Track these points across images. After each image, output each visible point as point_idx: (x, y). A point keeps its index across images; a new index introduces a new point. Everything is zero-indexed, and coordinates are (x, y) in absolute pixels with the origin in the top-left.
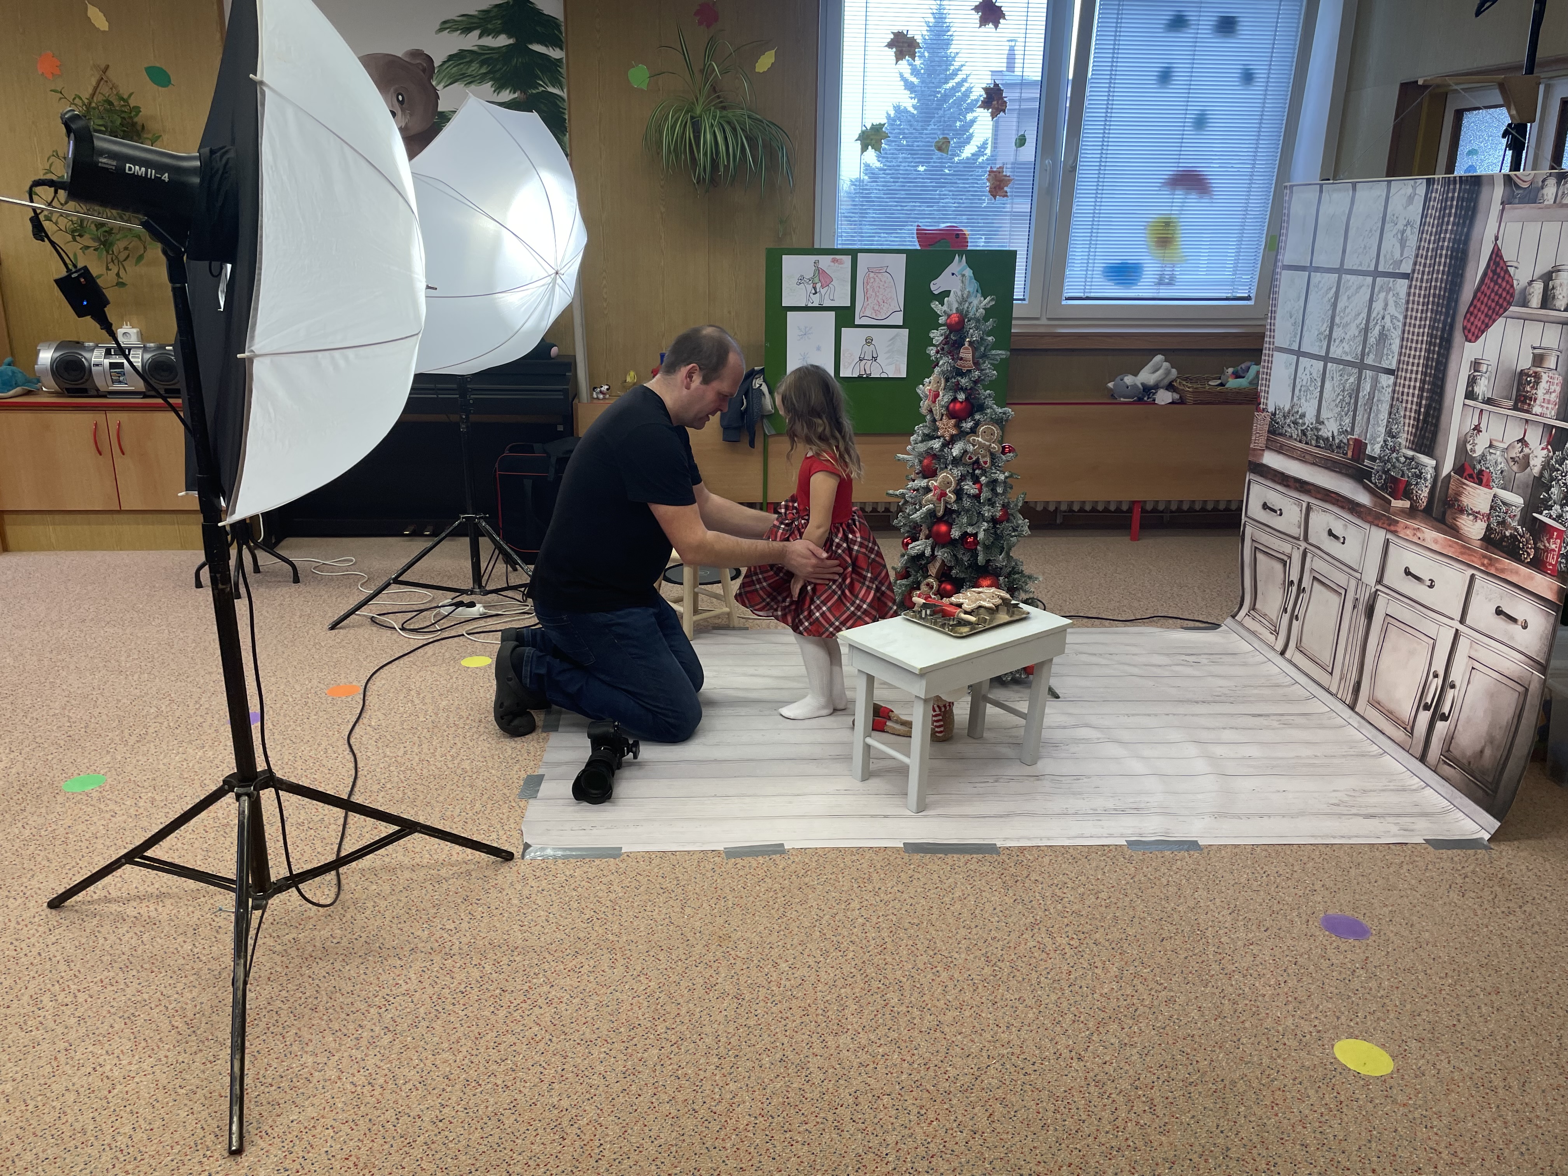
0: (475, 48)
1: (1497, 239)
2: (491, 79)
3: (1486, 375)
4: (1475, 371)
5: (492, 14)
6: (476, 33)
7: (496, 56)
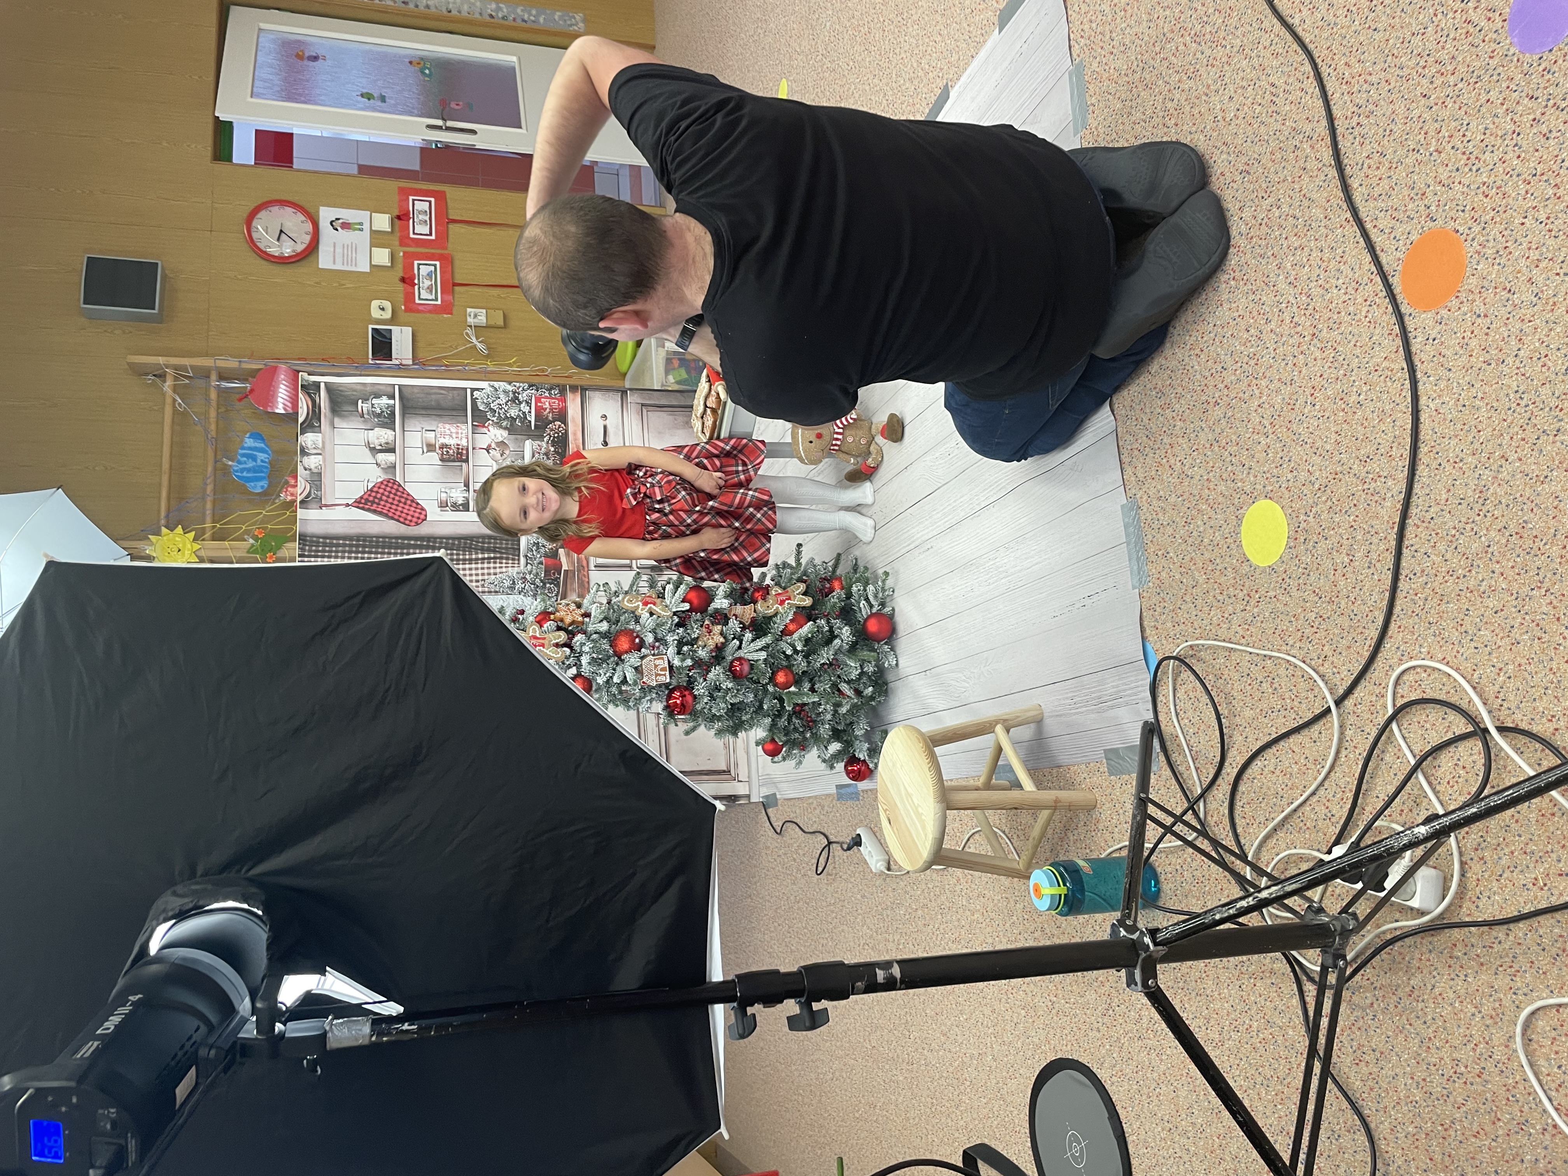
1: (347, 505)
3: (448, 491)
4: (447, 506)
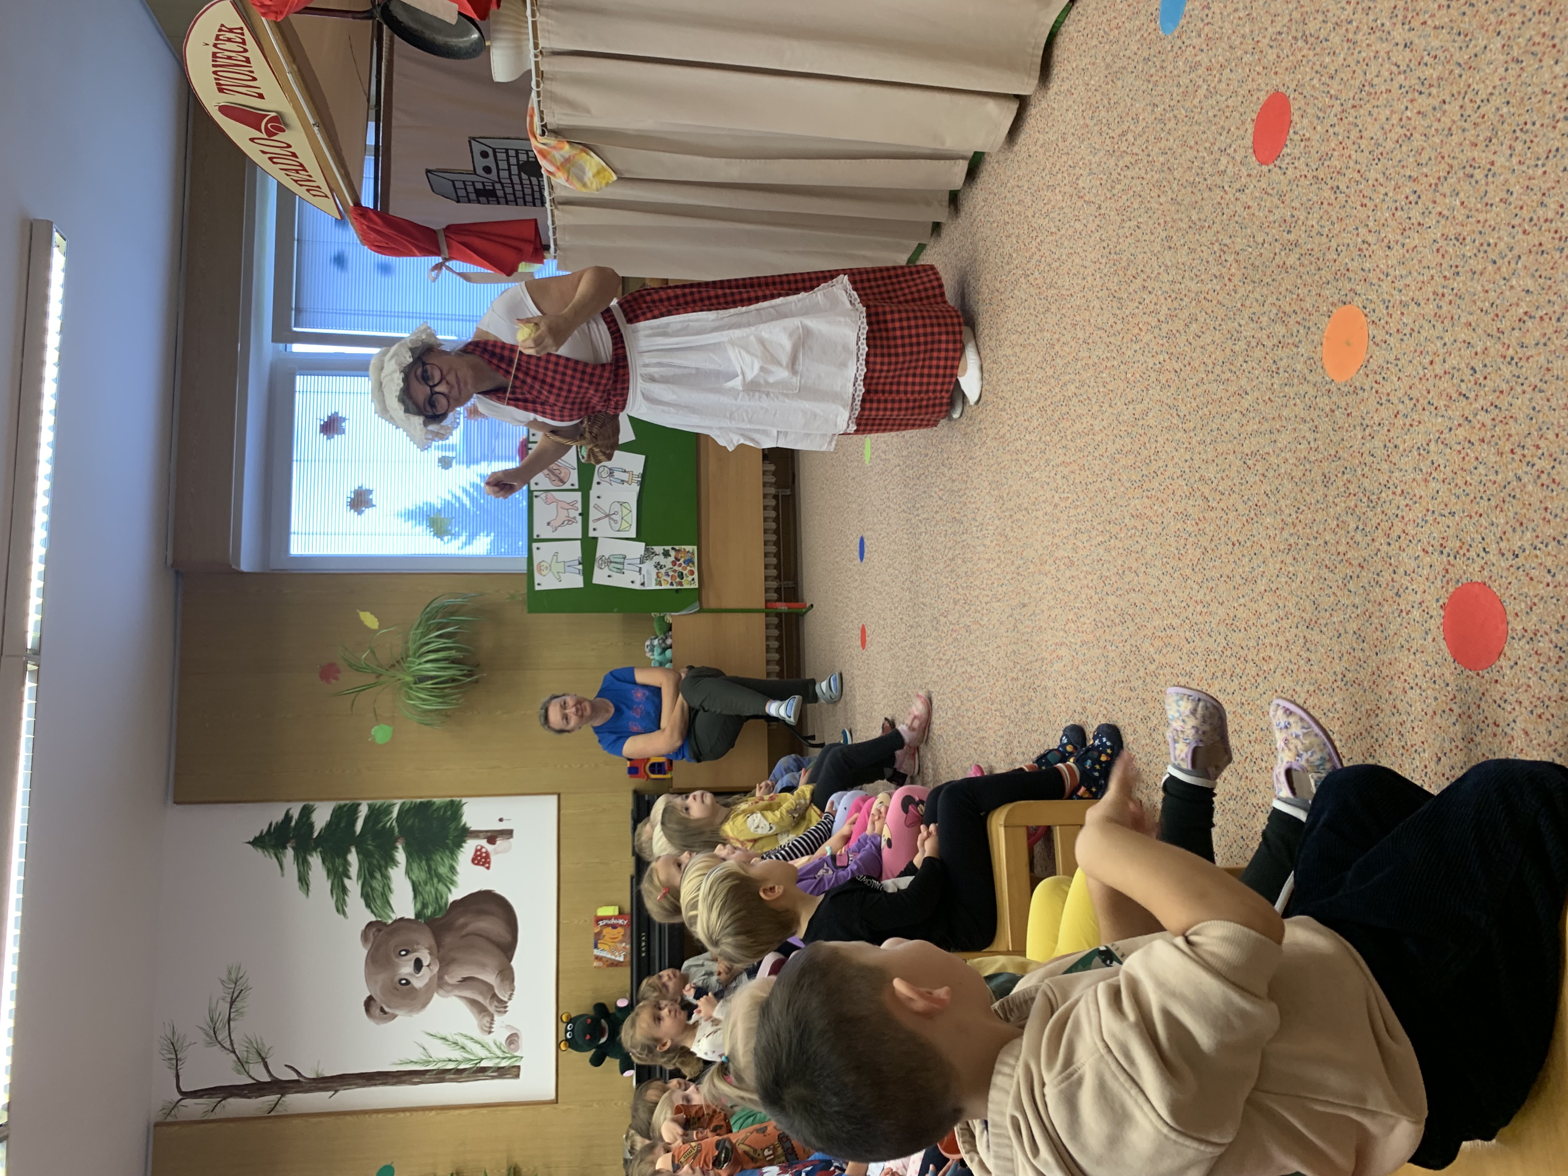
0: (360, 883)
2: (386, 869)
5: (330, 866)
6: (347, 882)
7: (366, 865)
